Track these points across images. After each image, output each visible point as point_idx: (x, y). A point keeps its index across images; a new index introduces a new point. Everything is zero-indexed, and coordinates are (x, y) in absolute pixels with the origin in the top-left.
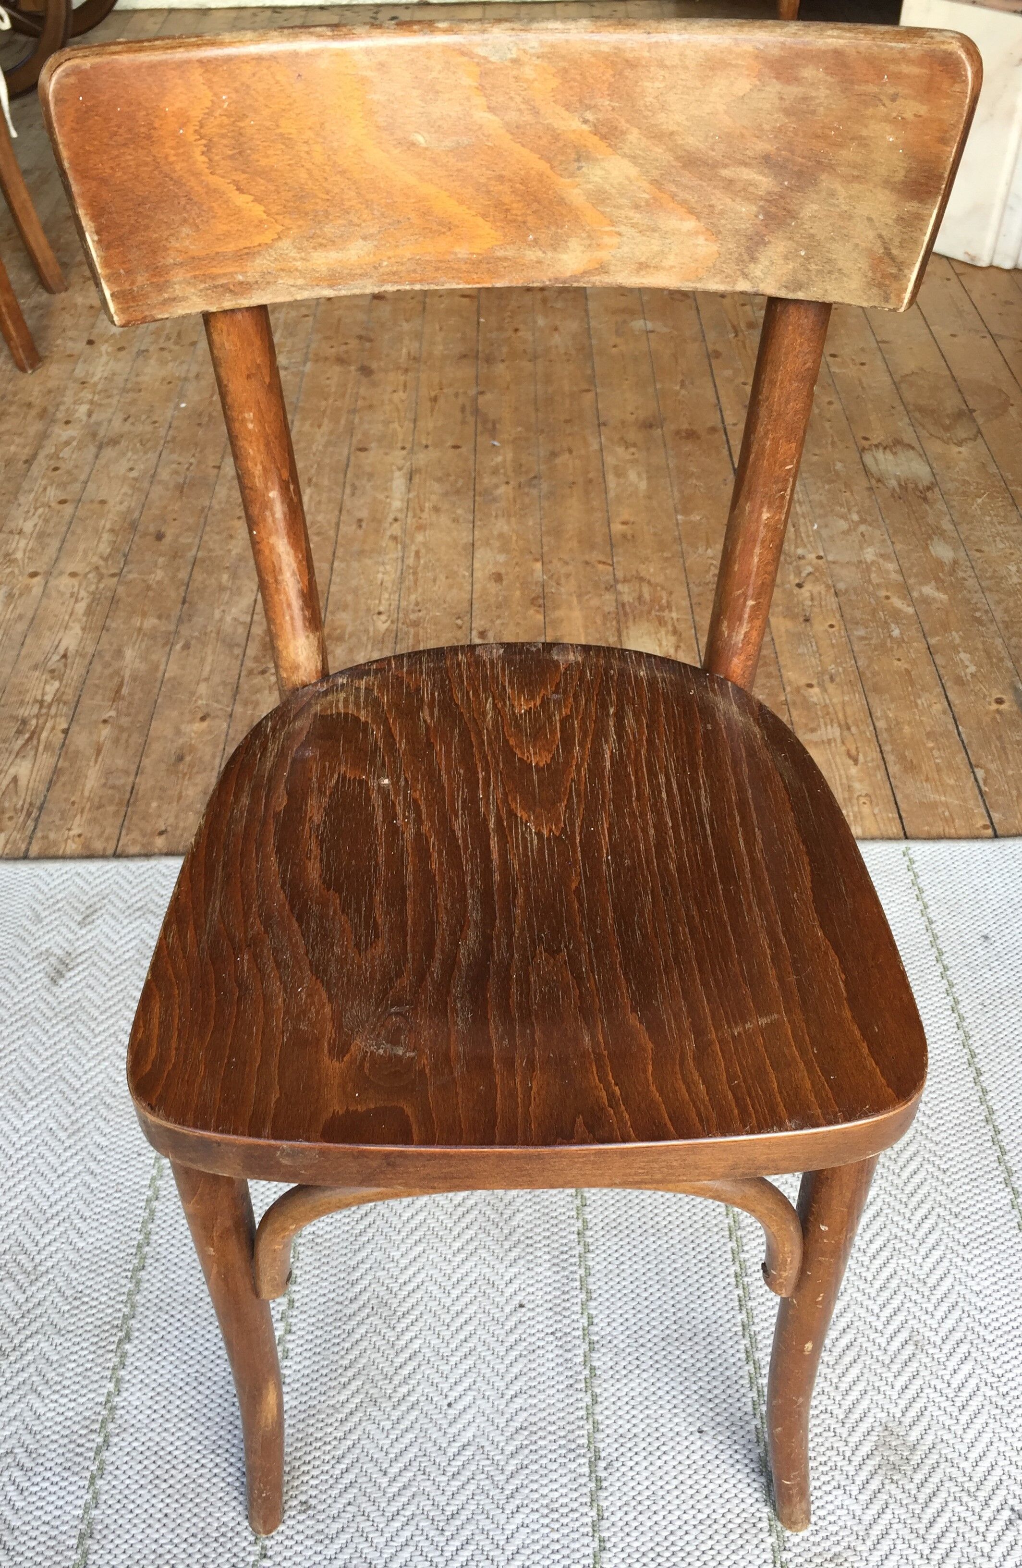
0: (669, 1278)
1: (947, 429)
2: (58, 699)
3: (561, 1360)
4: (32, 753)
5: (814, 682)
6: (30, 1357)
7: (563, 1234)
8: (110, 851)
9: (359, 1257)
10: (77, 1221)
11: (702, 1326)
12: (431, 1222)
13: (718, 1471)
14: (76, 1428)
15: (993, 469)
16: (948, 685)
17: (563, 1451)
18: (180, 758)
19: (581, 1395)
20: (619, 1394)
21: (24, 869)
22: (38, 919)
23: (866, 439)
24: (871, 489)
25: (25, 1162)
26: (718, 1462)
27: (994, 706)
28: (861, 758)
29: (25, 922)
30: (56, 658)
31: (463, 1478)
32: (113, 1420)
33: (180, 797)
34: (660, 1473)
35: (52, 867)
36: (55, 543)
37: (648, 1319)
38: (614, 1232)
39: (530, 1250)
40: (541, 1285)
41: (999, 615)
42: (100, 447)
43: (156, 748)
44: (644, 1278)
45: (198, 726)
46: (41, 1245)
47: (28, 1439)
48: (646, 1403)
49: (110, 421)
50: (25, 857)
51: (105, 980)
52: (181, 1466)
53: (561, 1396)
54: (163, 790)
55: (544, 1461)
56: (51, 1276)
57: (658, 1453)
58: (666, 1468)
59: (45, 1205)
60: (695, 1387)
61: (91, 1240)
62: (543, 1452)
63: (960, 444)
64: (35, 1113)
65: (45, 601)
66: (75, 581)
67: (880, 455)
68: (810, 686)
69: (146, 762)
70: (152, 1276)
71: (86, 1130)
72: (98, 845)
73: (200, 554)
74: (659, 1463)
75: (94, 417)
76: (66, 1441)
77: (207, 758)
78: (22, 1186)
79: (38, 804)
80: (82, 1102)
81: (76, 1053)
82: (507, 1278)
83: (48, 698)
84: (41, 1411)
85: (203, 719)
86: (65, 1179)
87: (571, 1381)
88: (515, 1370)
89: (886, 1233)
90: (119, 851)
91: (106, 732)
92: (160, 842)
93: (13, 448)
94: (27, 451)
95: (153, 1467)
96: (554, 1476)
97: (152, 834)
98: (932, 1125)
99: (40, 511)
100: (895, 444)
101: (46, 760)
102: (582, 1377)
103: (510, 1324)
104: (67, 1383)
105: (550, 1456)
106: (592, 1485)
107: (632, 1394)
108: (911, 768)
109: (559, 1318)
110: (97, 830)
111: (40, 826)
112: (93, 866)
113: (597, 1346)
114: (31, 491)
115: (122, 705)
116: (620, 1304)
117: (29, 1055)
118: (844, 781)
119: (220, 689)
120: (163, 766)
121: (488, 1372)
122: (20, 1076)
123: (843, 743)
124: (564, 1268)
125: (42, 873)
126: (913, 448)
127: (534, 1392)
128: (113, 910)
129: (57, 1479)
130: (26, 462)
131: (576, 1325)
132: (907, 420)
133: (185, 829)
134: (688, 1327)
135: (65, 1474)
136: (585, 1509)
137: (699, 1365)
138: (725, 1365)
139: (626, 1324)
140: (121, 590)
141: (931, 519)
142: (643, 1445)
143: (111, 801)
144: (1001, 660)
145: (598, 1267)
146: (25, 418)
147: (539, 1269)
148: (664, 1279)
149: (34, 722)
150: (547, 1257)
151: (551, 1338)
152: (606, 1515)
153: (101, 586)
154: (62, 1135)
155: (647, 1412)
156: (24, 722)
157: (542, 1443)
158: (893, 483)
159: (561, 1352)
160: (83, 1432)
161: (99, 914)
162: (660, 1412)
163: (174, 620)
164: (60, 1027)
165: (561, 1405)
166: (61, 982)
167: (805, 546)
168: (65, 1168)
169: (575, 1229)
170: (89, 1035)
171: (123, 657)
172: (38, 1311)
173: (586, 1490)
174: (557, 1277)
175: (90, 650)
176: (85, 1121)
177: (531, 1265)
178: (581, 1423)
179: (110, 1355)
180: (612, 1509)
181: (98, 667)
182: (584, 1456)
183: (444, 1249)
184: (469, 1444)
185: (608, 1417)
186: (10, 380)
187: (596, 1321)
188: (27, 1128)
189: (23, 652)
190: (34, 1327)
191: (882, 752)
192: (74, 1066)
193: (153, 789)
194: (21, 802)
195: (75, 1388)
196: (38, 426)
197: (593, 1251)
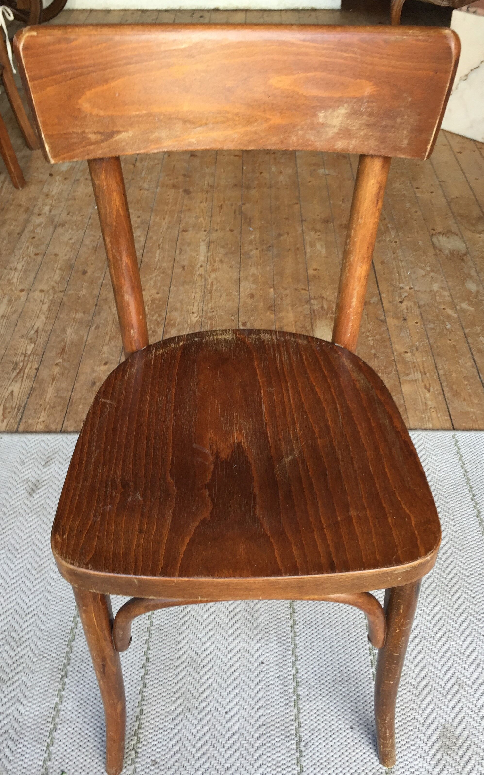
0: (336, 650)
1: (473, 225)
2: (33, 353)
3: (282, 691)
4: (20, 380)
5: (408, 351)
6: (17, 684)
7: (284, 627)
8: (59, 430)
9: (181, 637)
10: (41, 616)
11: (353, 675)
12: (218, 619)
13: (361, 748)
14: (40, 720)
16: (474, 353)
17: (283, 737)
18: (93, 384)
19: (292, 709)
20: (311, 708)
21: (16, 438)
22: (23, 463)
23: (434, 230)
24: (436, 254)
25: (15, 585)
26: (360, 744)
28: (431, 389)
29: (16, 465)
30: (33, 332)
31: (233, 750)
32: (58, 717)
34: (331, 749)
35: (30, 437)
36: (32, 275)
37: (325, 671)
38: (309, 626)
39: (267, 635)
40: (272, 653)
42: (55, 227)
43: (82, 378)
44: (324, 650)
45: (102, 368)
46: (23, 627)
47: (16, 725)
48: (325, 713)
49: (60, 214)
50: (17, 432)
53: (282, 709)
54: (84, 399)
55: (273, 742)
56: (28, 643)
57: (331, 739)
58: (335, 746)
59: (25, 607)
60: (349, 706)
61: (48, 625)
62: (273, 737)
63: (480, 233)
64: (20, 561)
65: (27, 304)
66: (43, 294)
67: (440, 237)
68: (406, 352)
69: (77, 385)
71: (46, 570)
72: (53, 427)
73: (104, 282)
74: (331, 744)
75: (52, 213)
76: (35, 727)
78: (14, 598)
79: (23, 405)
80: (44, 556)
81: (41, 531)
82: (255, 649)
83: (29, 352)
84: (23, 711)
85: (105, 364)
86: (35, 594)
87: (287, 702)
88: (259, 695)
89: (444, 629)
90: (63, 429)
91: (57, 370)
93: (12, 227)
94: (18, 229)
95: (78, 741)
96: (278, 749)
97: (79, 421)
98: (467, 574)
99: (25, 259)
100: (448, 233)
101: (28, 383)
102: (293, 700)
103: (256, 672)
104: (35, 697)
105: (277, 739)
106: (298, 754)
107: (318, 708)
108: (456, 394)
109: (281, 669)
110: (52, 419)
111: (24, 417)
112: (50, 437)
113: (300, 684)
114: (21, 248)
115: (65, 356)
116: (312, 663)
117: (18, 531)
118: (423, 400)
119: (114, 349)
120: (85, 388)
121: (245, 696)
123: (423, 381)
124: (284, 644)
125: (25, 440)
126: (457, 235)
127: (268, 707)
128: (61, 460)
129: (30, 746)
130: (18, 234)
131: (290, 673)
132: (453, 221)
134: (346, 675)
135: (34, 743)
136: (294, 767)
137: (351, 694)
138: (364, 694)
139: (315, 673)
140: (65, 299)
141: (466, 270)
142: (323, 734)
143: (60, 404)
145: (301, 644)
146: (18, 212)
147: (272, 645)
148: (333, 650)
149: (21, 364)
150: (275, 638)
151: (277, 680)
152: (305, 769)
153: (55, 297)
154: (34, 572)
155: (325, 718)
156: (17, 364)
157: (272, 732)
158: (447, 252)
159: (282, 687)
160: (44, 722)
161: (53, 461)
162: (332, 718)
163: (91, 314)
164: (33, 517)
165: (282, 714)
166: (34, 495)
167: (403, 283)
168: (35, 589)
169: (289, 624)
171: (66, 333)
172: (21, 661)
173: (294, 757)
174: (281, 649)
175: (50, 329)
176: (45, 565)
177: (267, 643)
178: (292, 723)
179: (58, 684)
180: (307, 767)
181: (53, 338)
182: (294, 739)
183: (223, 633)
184: (236, 732)
185: (305, 720)
186: (11, 193)
187: (300, 671)
188: (16, 568)
189: (16, 329)
190: (19, 669)
191: (442, 386)
192: (39, 537)
193: (80, 399)
194: (15, 404)
195: (39, 700)
196: (25, 216)
197: (298, 636)
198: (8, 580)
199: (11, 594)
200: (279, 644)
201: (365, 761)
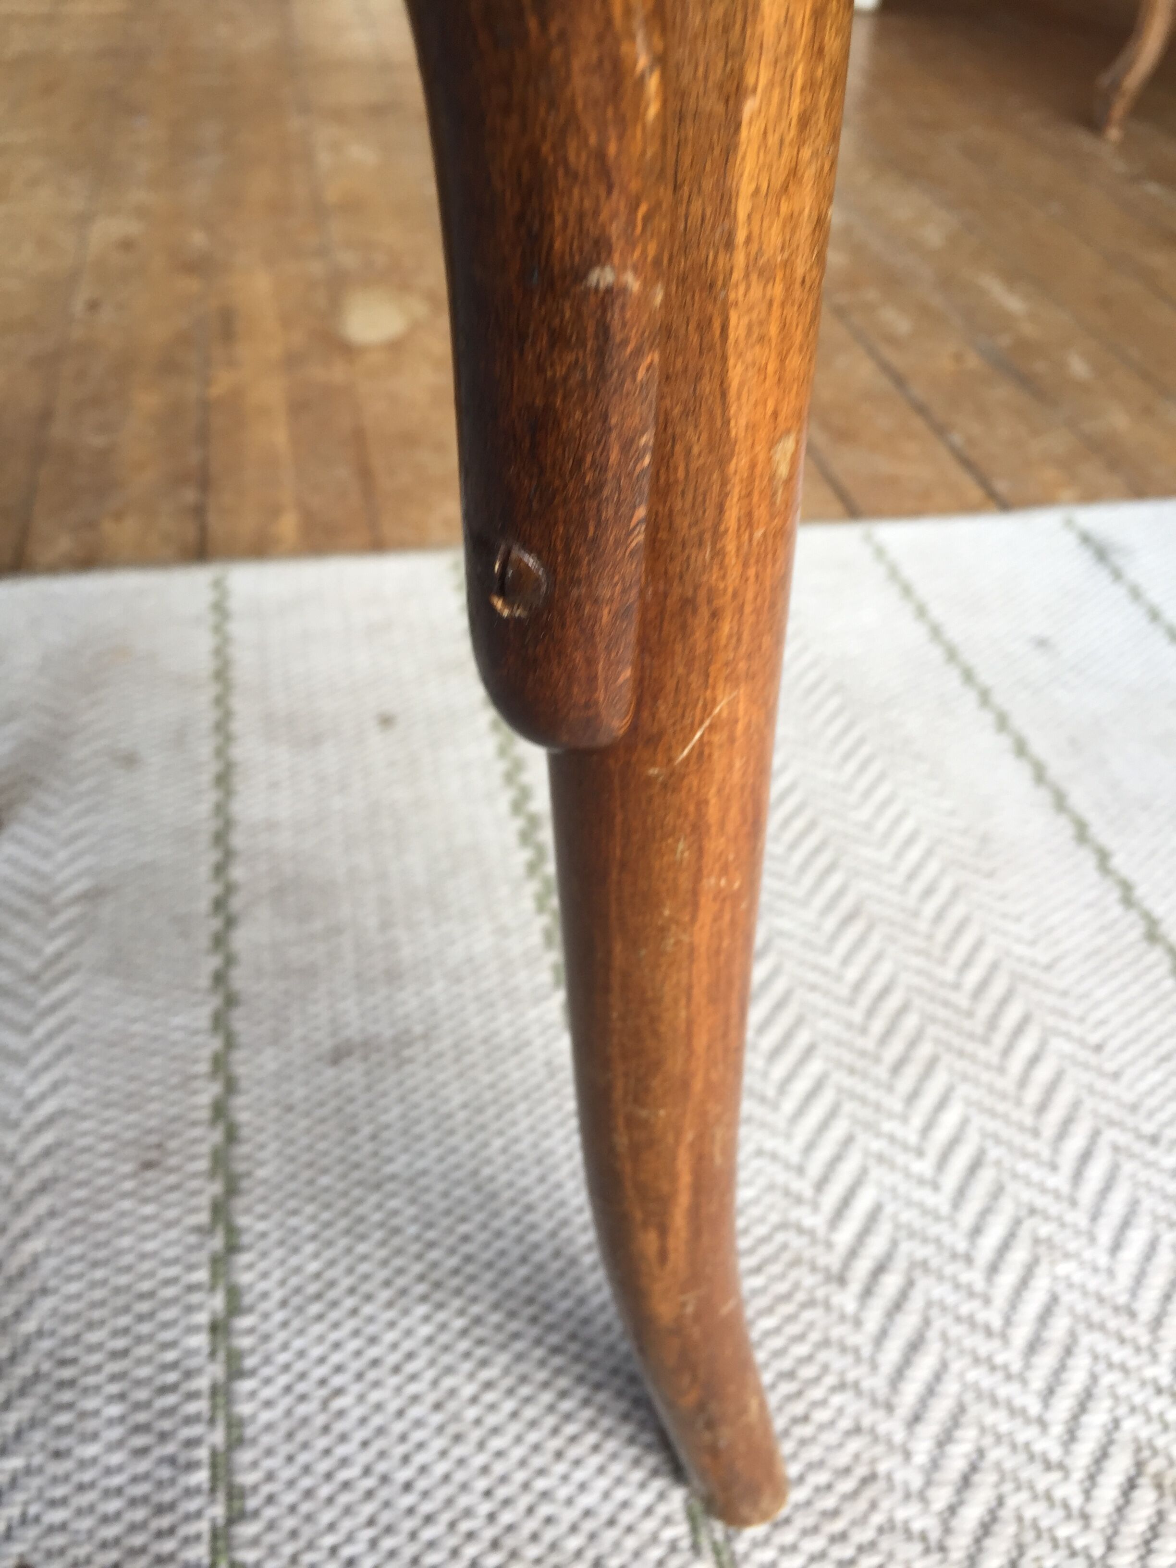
44: (399, 1427)
147: (90, 1450)
174: (143, 1466)
177: (64, 1443)
197: (253, 1373)
200: (139, 1441)
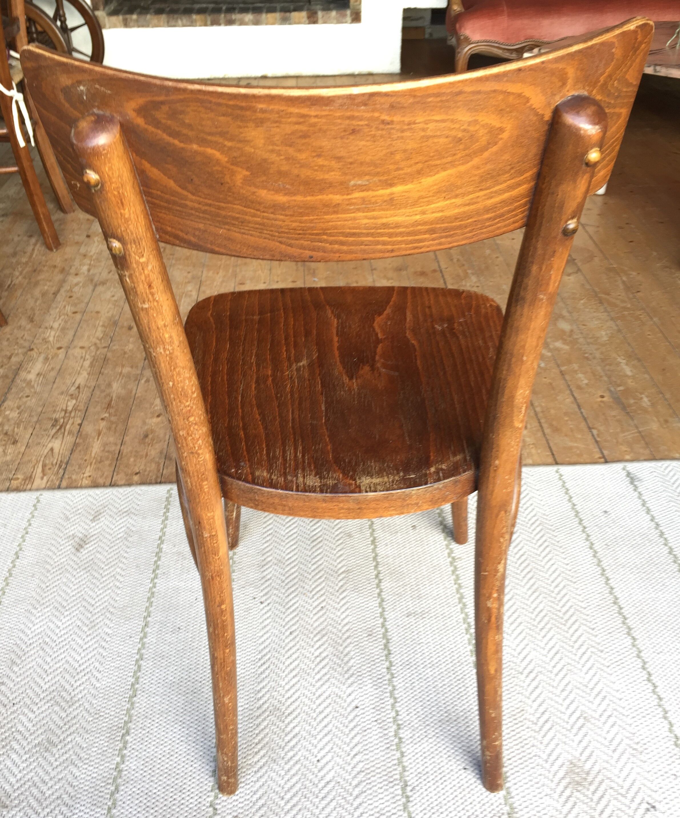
0: (441, 689)
2: (75, 409)
3: (381, 735)
4: (61, 436)
6: (70, 746)
7: (379, 669)
8: (108, 483)
9: (261, 685)
10: (96, 673)
12: (302, 666)
13: (477, 789)
14: (98, 782)
15: (588, 287)
16: (573, 389)
17: (387, 783)
18: (146, 436)
19: (395, 752)
20: (416, 751)
21: (58, 494)
22: (67, 519)
25: (64, 643)
26: (476, 784)
27: (600, 399)
29: (60, 520)
30: (73, 388)
31: (328, 799)
32: (120, 777)
33: (147, 455)
34: (443, 792)
35: (74, 492)
36: (71, 333)
37: (430, 711)
38: (408, 667)
39: (360, 678)
40: (367, 696)
41: (598, 355)
42: (95, 286)
43: (132, 431)
44: (426, 690)
45: (155, 420)
46: (75, 686)
47: (70, 789)
48: (432, 755)
49: (100, 273)
50: (59, 488)
51: (107, 548)
52: (162, 800)
53: (383, 754)
54: (137, 452)
55: (375, 788)
56: (81, 703)
57: (441, 781)
58: (446, 789)
59: (76, 665)
60: (460, 746)
61: (104, 683)
62: (375, 783)
63: (569, 275)
64: (68, 618)
65: (66, 361)
66: (84, 351)
69: (127, 439)
70: (141, 700)
71: (99, 626)
72: (101, 481)
74: (442, 786)
75: (91, 272)
76: (93, 790)
77: (162, 435)
78: (63, 656)
79: (66, 461)
80: (96, 611)
81: (92, 586)
82: (348, 693)
83: (70, 408)
84: (78, 774)
85: (159, 416)
86: (86, 652)
87: (388, 745)
88: (355, 741)
89: (563, 662)
90: (113, 483)
91: (103, 424)
92: (136, 478)
93: (46, 288)
94: (54, 289)
95: (145, 801)
96: (381, 796)
97: (132, 474)
99: (62, 317)
101: (69, 440)
102: (394, 743)
103: (350, 717)
104: (92, 759)
105: (379, 785)
106: (404, 800)
107: (424, 750)
108: (556, 430)
109: (379, 712)
110: (100, 473)
111: (67, 472)
112: (98, 491)
113: (402, 727)
114: (57, 308)
115: (112, 411)
117: (65, 588)
120: (137, 440)
121: (339, 743)
122: (59, 599)
124: (380, 687)
125: (69, 496)
127: (367, 752)
129: (88, 810)
130: (54, 294)
131: (389, 716)
133: (150, 471)
134: (454, 714)
135: (93, 808)
139: (418, 714)
140: (109, 355)
142: (433, 777)
143: (107, 458)
144: (601, 377)
146: (53, 272)
147: (367, 688)
148: (438, 690)
149: (62, 420)
150: (371, 681)
151: (375, 723)
153: (98, 353)
155: (433, 760)
156: (56, 420)
157: (373, 779)
159: (381, 730)
160: (103, 784)
161: (102, 515)
162: (441, 759)
163: (140, 368)
164: (82, 573)
165: (383, 759)
166: (82, 550)
168: (87, 646)
169: (385, 666)
170: (99, 577)
171: (112, 387)
172: (74, 722)
173: (401, 803)
174: (376, 692)
175: (93, 384)
176: (98, 621)
177: (361, 686)
178: (396, 767)
179: (118, 743)
181: (97, 392)
182: (398, 784)
183: (310, 679)
184: (330, 781)
185: (410, 764)
186: (43, 255)
187: (400, 713)
188: (64, 626)
189: (55, 386)
190: (72, 730)
191: (540, 423)
192: (91, 593)
193: (131, 452)
194: (55, 461)
195: (97, 761)
196: (60, 277)
197: (396, 677)
198: (55, 638)
199: (59, 653)
200: (376, 687)
201: (482, 802)
